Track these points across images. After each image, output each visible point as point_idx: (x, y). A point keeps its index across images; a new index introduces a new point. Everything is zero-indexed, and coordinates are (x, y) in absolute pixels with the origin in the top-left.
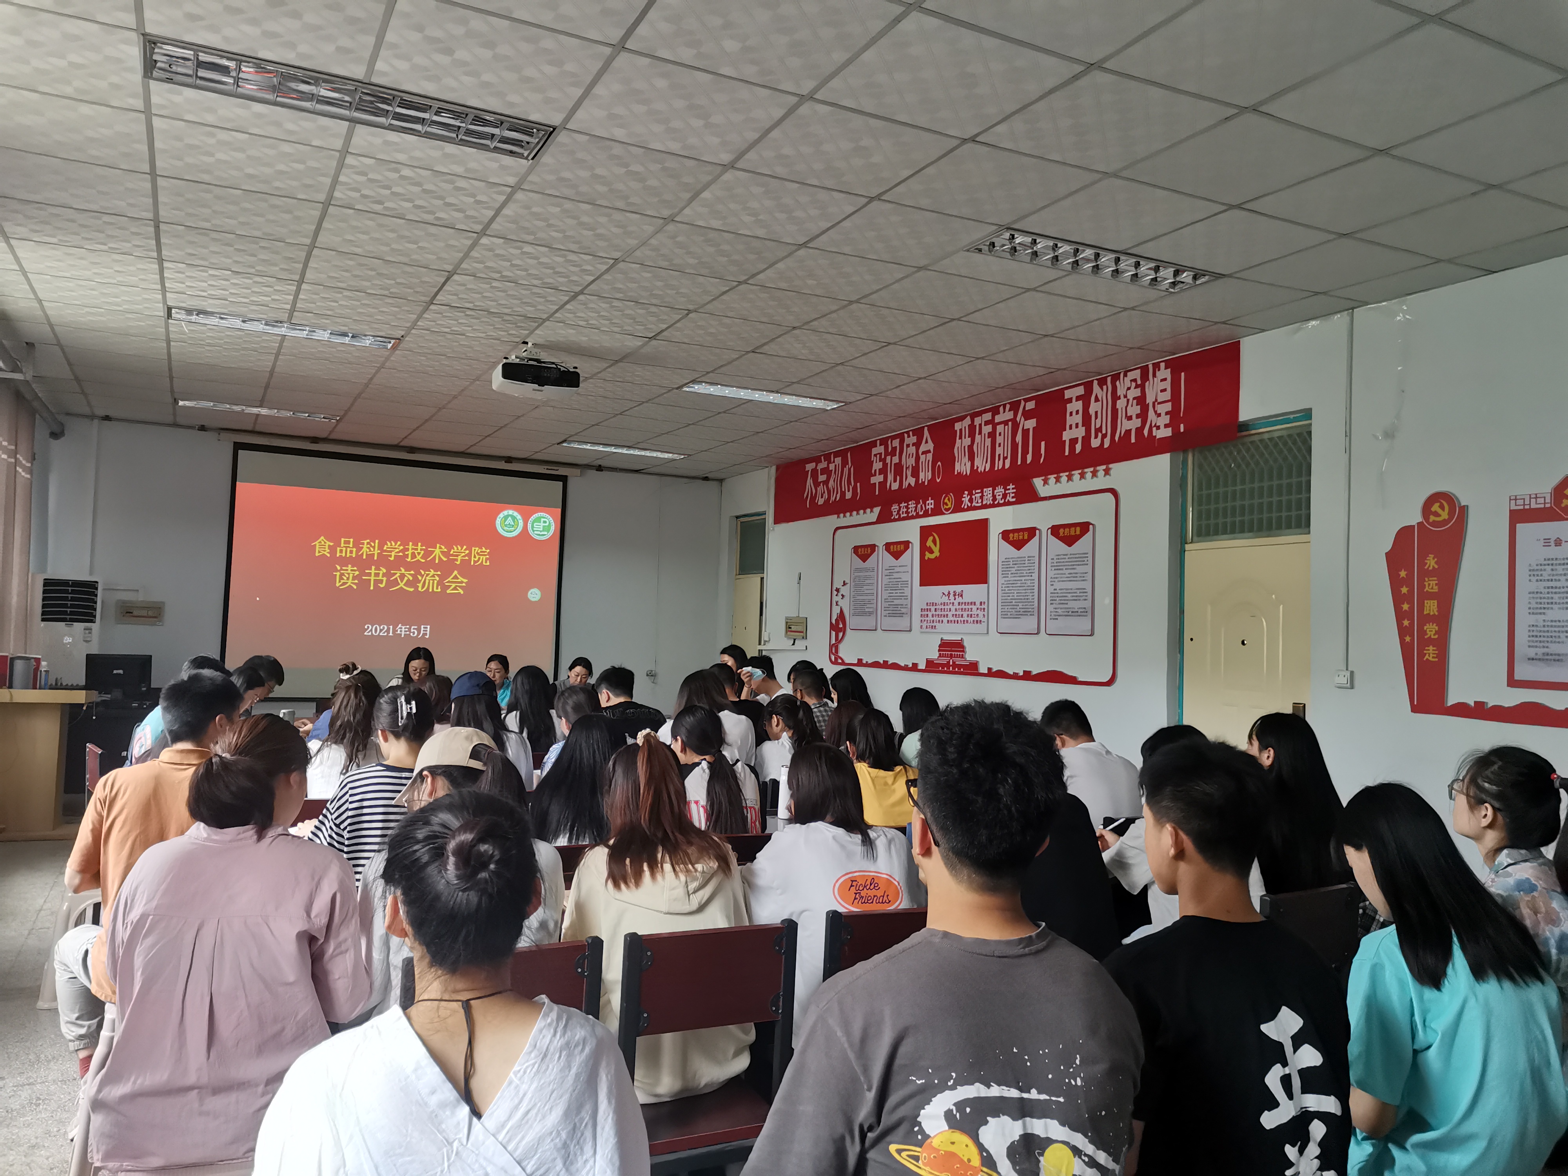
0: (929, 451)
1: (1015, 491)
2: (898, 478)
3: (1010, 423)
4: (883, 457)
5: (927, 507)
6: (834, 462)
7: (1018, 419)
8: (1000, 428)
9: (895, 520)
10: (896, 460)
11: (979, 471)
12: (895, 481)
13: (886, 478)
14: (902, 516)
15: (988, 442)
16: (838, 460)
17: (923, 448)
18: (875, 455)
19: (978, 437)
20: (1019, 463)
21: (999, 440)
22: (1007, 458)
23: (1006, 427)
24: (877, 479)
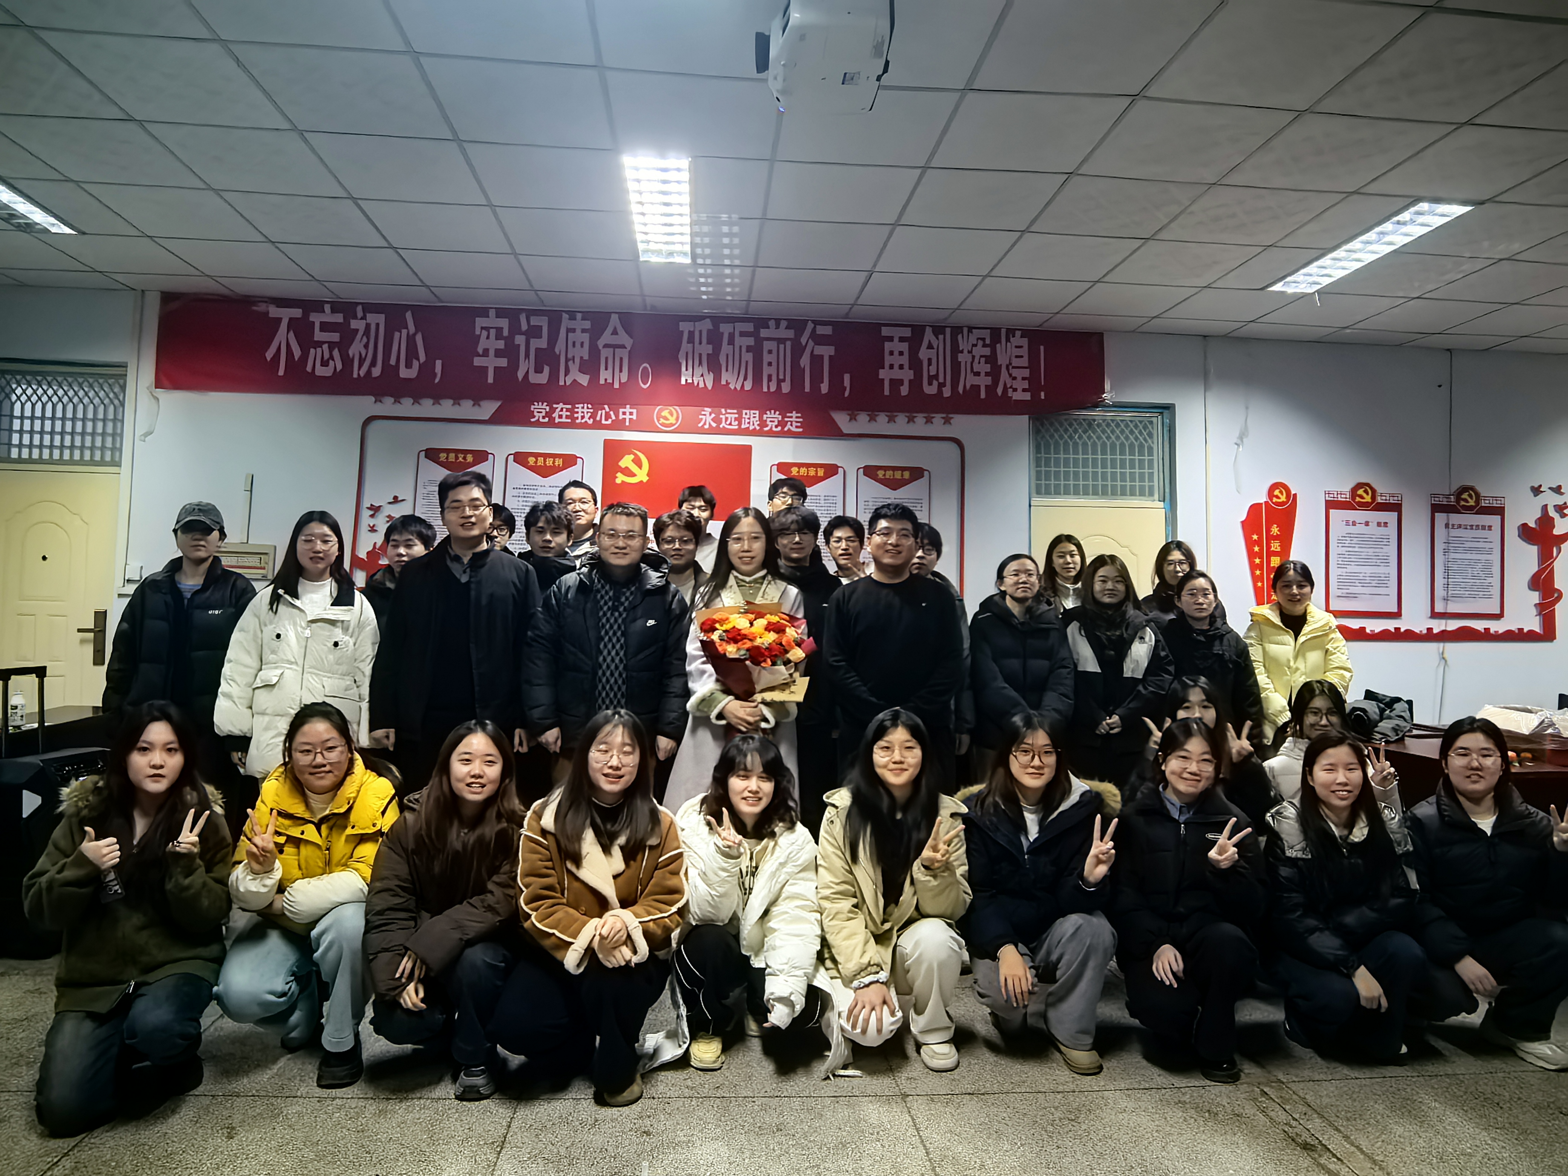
0: (623, 347)
1: (801, 420)
2: (547, 369)
3: (788, 343)
4: (506, 333)
5: (621, 417)
6: (364, 318)
7: (803, 341)
8: (767, 345)
9: (538, 424)
10: (543, 343)
11: (732, 387)
12: (539, 370)
13: (514, 365)
14: (557, 420)
15: (748, 357)
16: (377, 319)
17: (606, 338)
18: (487, 329)
19: (726, 348)
20: (807, 389)
21: (767, 358)
22: (784, 380)
23: (782, 346)
24: (492, 363)
